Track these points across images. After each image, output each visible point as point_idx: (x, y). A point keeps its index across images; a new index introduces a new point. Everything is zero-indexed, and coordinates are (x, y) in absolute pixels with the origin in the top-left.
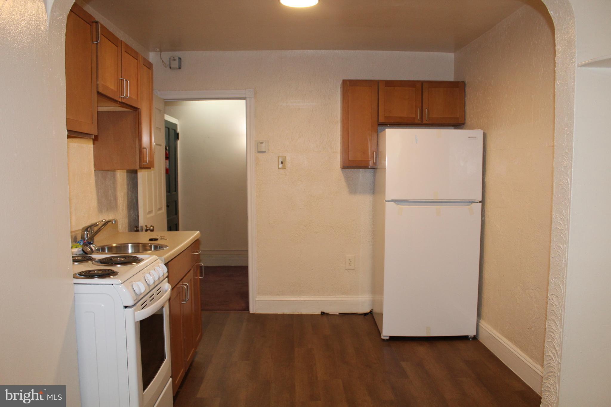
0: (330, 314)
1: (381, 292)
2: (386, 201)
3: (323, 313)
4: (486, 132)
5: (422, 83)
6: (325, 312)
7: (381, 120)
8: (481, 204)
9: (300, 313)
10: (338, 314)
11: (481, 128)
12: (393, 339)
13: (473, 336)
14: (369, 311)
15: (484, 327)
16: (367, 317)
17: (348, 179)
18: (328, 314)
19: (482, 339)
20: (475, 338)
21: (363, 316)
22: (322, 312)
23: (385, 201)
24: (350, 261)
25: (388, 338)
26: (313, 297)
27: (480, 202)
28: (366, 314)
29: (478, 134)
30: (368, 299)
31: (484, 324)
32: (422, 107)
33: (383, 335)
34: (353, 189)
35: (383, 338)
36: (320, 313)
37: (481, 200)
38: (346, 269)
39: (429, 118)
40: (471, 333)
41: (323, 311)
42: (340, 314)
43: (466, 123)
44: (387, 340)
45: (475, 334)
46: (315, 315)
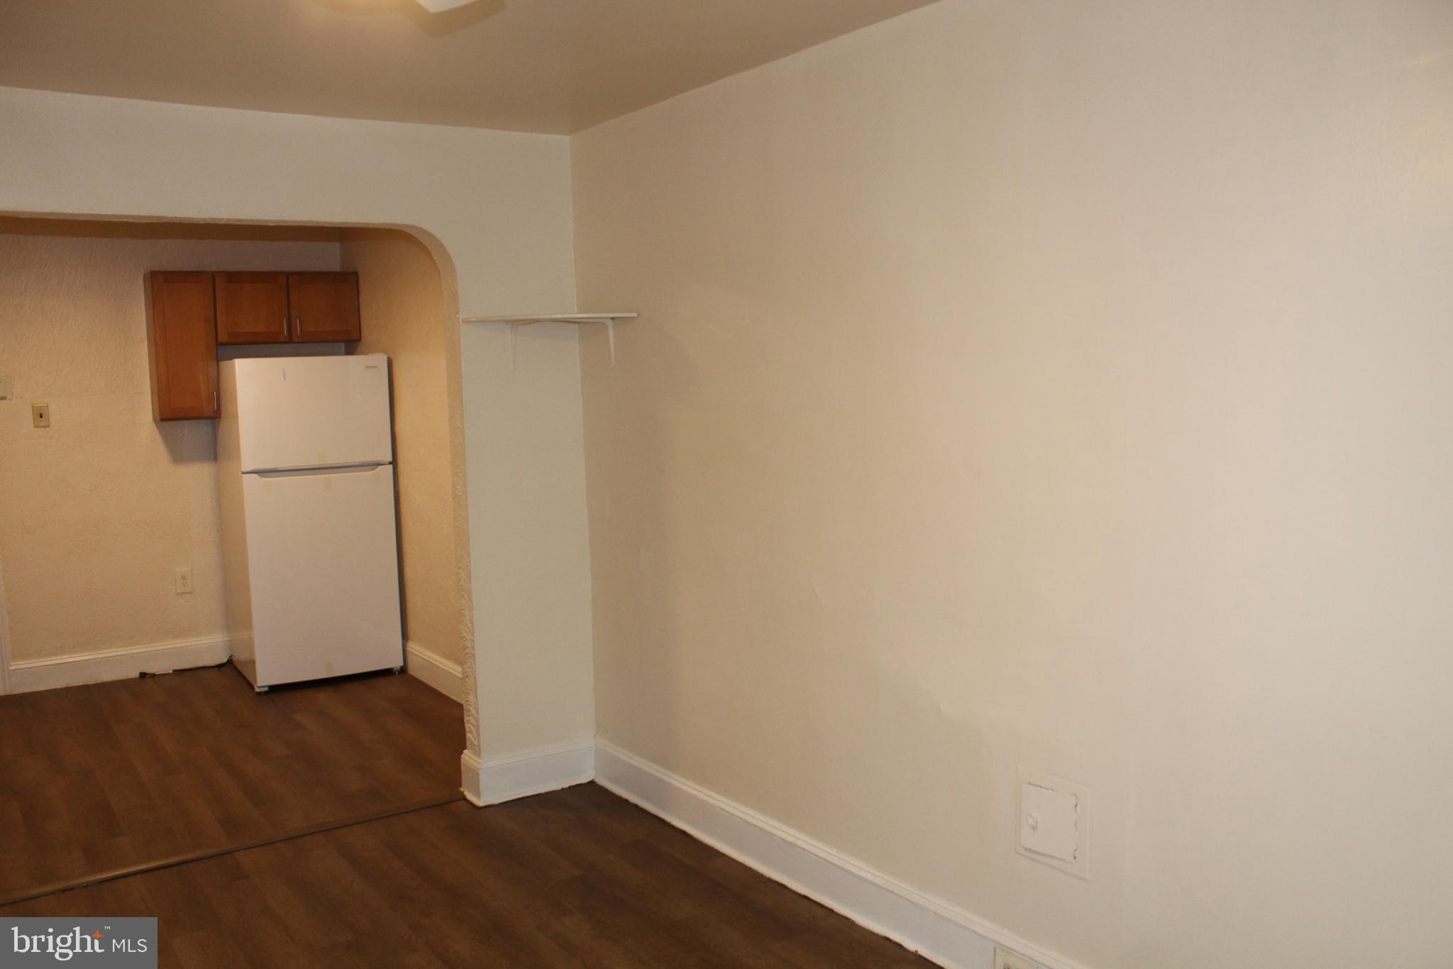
0: (157, 673)
1: (248, 625)
2: (243, 473)
3: (143, 675)
4: (391, 357)
5: (289, 275)
6: (148, 671)
7: (223, 337)
8: (391, 466)
9: (99, 681)
10: (171, 671)
11: (384, 351)
12: (275, 689)
13: (399, 668)
14: (225, 660)
15: (413, 651)
16: (223, 669)
17: (167, 439)
18: (153, 675)
19: (413, 670)
20: (403, 670)
21: (216, 669)
22: (141, 674)
23: (240, 473)
24: (184, 578)
25: (266, 689)
26: (120, 649)
27: (390, 463)
28: (220, 666)
29: (380, 360)
30: (221, 640)
31: (413, 647)
32: (289, 315)
33: (259, 685)
34: (178, 455)
35: (257, 690)
36: (138, 676)
37: (391, 460)
38: (178, 594)
39: (301, 331)
40: (397, 663)
41: (143, 671)
42: (174, 671)
43: (363, 340)
44: (266, 693)
45: (402, 664)
46: (129, 679)
